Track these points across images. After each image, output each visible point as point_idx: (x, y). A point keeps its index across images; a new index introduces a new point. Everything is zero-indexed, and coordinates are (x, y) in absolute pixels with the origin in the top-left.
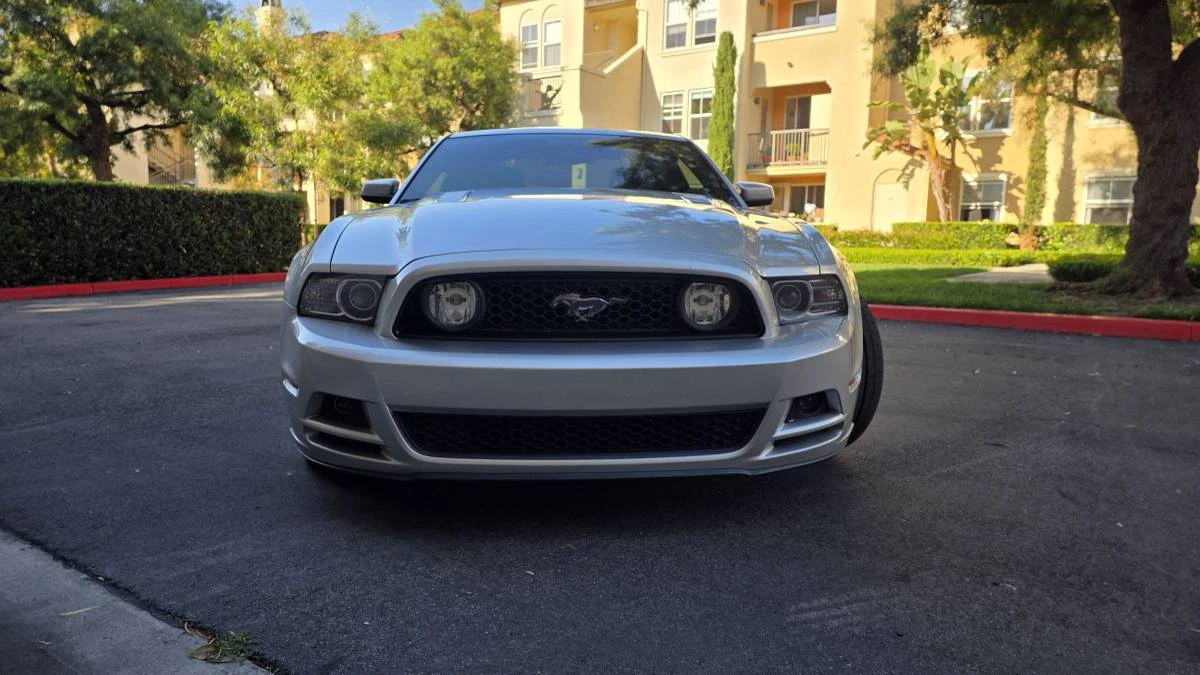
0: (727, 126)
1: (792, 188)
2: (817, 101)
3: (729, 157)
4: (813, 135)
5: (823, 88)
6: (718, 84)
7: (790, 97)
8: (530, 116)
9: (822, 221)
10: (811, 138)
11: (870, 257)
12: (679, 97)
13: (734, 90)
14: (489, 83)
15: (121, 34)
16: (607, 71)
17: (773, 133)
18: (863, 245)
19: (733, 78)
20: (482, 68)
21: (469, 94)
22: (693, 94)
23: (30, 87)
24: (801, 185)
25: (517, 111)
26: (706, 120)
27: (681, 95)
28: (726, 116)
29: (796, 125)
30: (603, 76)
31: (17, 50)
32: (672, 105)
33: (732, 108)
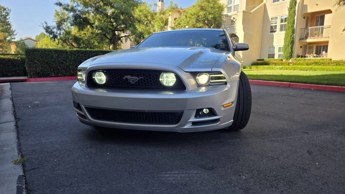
0: (292, 26)
1: (316, 46)
2: (327, 16)
3: (292, 36)
4: (325, 28)
5: (329, 12)
6: (289, 13)
7: (316, 16)
8: (227, 27)
9: (327, 57)
10: (324, 30)
11: (341, 69)
12: (276, 18)
13: (295, 15)
14: (214, 18)
15: (118, 12)
16: (252, 11)
17: (310, 28)
18: (340, 65)
19: (295, 10)
20: (213, 14)
21: (209, 22)
22: (281, 17)
23: (98, 27)
24: (321, 45)
25: (223, 26)
26: (285, 25)
27: (277, 17)
28: (292, 23)
29: (319, 25)
30: (251, 13)
31: (96, 18)
32: (274, 21)
33: (294, 21)
